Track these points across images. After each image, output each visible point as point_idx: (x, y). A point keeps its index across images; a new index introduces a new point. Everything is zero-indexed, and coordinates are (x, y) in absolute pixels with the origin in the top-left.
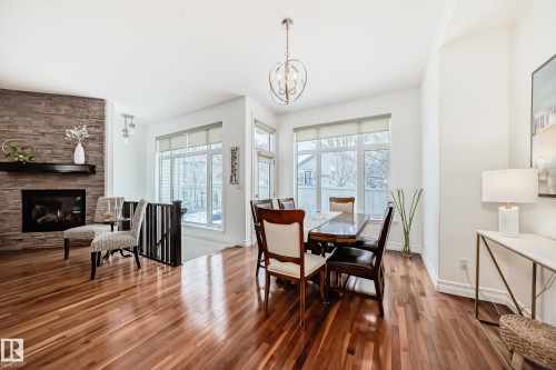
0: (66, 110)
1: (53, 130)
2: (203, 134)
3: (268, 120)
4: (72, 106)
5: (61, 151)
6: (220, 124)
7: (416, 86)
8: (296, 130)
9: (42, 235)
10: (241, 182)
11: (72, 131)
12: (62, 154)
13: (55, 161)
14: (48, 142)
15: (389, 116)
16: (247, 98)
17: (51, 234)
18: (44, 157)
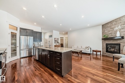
0: (114, 24)
1: (111, 30)
4: (116, 22)
5: (113, 34)
9: (109, 54)
11: (116, 28)
12: (114, 35)
13: (112, 37)
14: (110, 32)
17: (111, 54)
18: (110, 36)
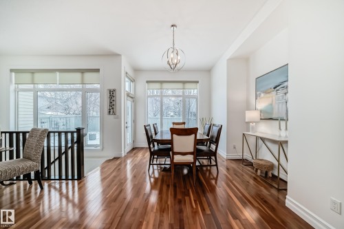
2: (78, 75)
3: (131, 73)
6: (98, 70)
7: (209, 71)
8: (148, 82)
10: (117, 114)
15: (197, 82)
16: (123, 57)
